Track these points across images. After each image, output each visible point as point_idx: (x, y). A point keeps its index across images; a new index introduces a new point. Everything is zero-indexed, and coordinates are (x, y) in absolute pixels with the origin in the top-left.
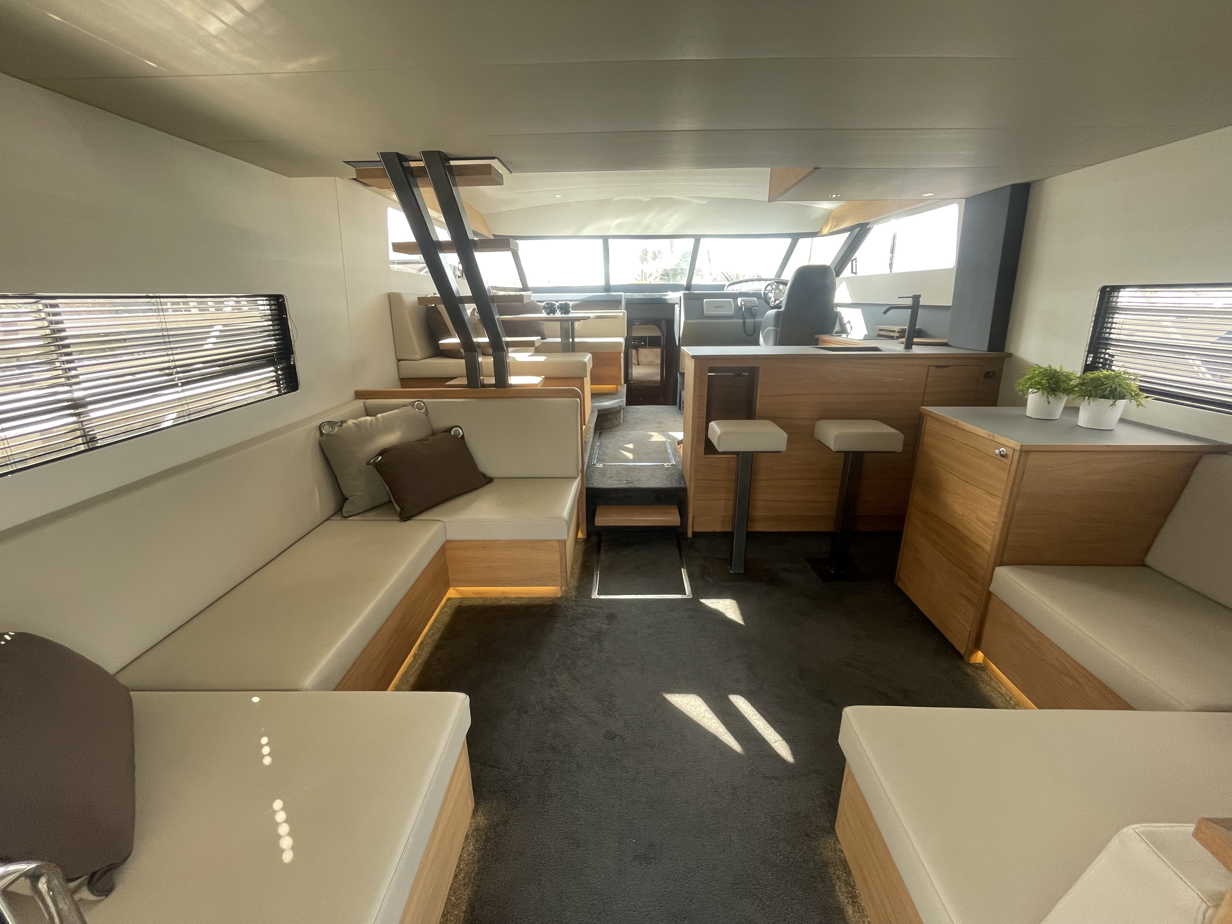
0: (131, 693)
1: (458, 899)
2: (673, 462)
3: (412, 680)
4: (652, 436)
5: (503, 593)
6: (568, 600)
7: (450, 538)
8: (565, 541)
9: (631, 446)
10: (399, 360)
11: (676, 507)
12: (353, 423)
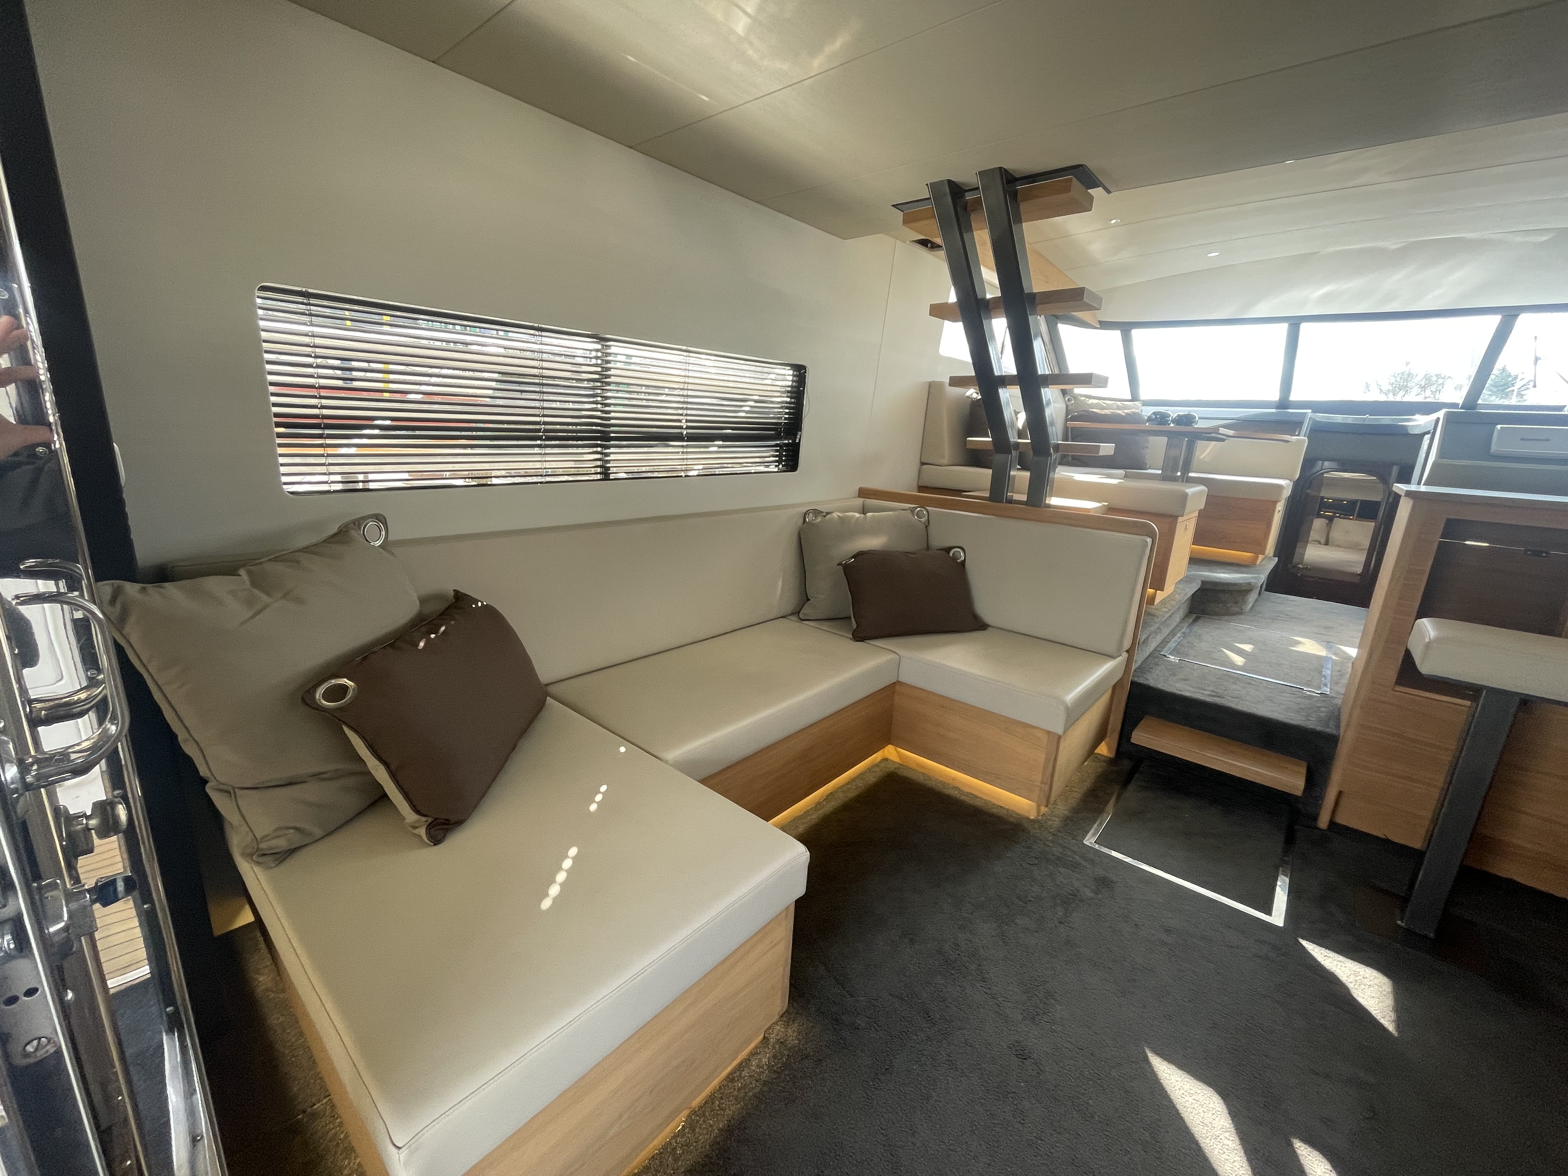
0: (548, 698)
1: (721, 1109)
2: (1327, 690)
3: (801, 829)
4: (1298, 643)
5: (954, 779)
6: (1042, 829)
7: (904, 678)
8: (1059, 737)
9: (1248, 648)
10: (923, 464)
11: (1305, 764)
12: (838, 516)
